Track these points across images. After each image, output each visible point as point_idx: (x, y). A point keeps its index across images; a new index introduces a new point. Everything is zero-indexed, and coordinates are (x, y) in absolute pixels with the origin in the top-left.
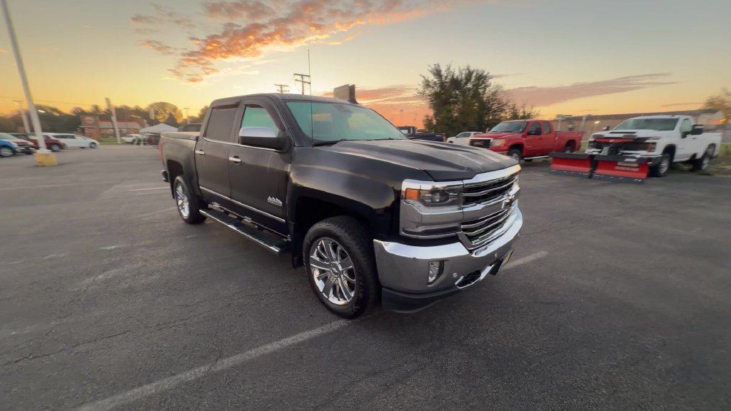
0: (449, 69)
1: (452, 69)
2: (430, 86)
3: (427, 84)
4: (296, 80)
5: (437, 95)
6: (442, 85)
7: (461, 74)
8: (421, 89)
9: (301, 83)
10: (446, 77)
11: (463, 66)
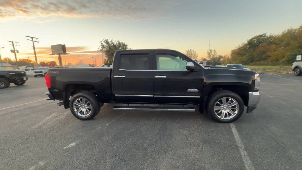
0: (112, 41)
1: (113, 41)
2: (105, 48)
3: (103, 46)
4: (28, 40)
5: (107, 51)
6: (110, 48)
7: (117, 44)
8: (101, 48)
9: (32, 41)
10: (111, 44)
11: (117, 41)
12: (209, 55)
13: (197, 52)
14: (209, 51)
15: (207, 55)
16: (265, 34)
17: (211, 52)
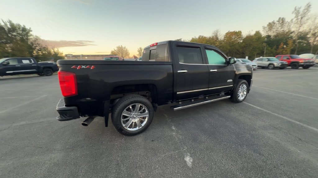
12: (140, 53)
13: (128, 49)
14: (139, 48)
15: (138, 53)
16: (181, 39)
17: (141, 50)
